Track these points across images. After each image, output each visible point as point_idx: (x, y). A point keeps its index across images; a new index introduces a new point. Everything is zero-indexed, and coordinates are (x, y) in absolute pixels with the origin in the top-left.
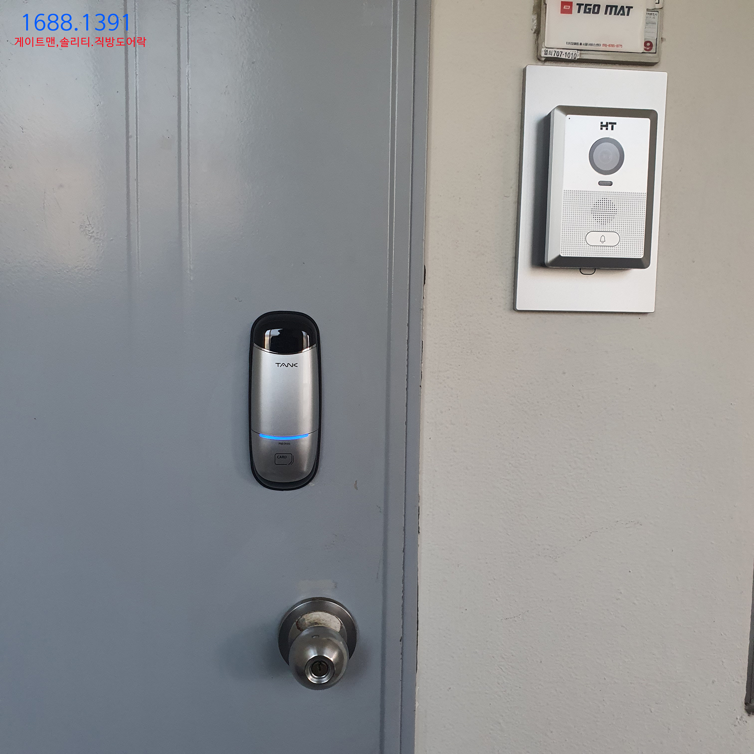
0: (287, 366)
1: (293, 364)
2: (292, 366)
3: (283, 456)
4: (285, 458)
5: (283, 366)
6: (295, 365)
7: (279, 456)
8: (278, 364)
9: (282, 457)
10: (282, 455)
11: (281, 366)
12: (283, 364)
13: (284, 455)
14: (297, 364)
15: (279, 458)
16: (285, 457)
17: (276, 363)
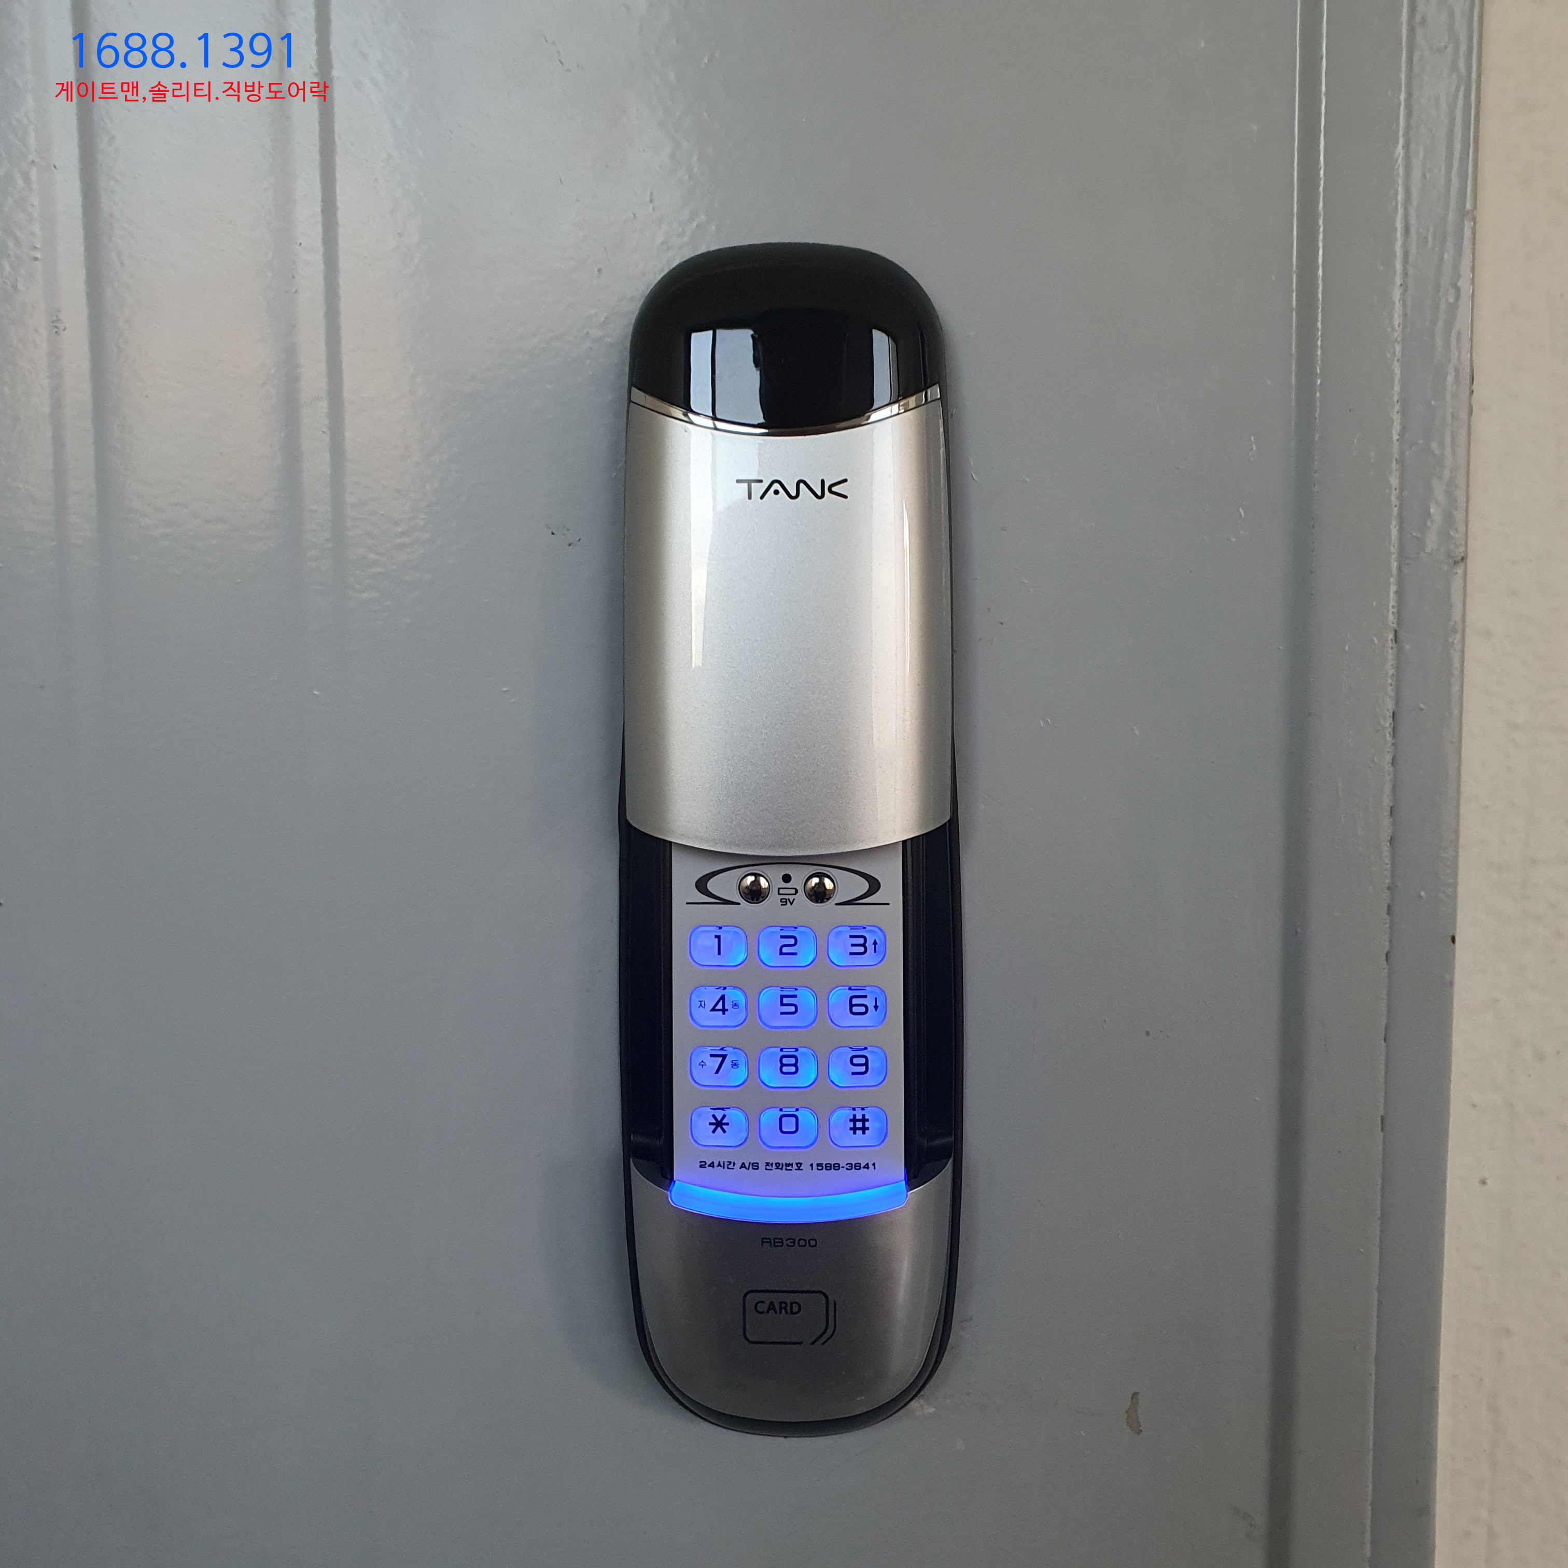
0: (793, 494)
1: (823, 482)
2: (819, 494)
3: (781, 1303)
4: (792, 1313)
5: (776, 492)
6: (834, 489)
7: (763, 1302)
8: (749, 482)
9: (781, 1309)
10: (777, 1298)
11: (762, 497)
12: (776, 486)
13: (788, 1298)
14: (845, 481)
15: (762, 1313)
16: (795, 1309)
17: (738, 481)
